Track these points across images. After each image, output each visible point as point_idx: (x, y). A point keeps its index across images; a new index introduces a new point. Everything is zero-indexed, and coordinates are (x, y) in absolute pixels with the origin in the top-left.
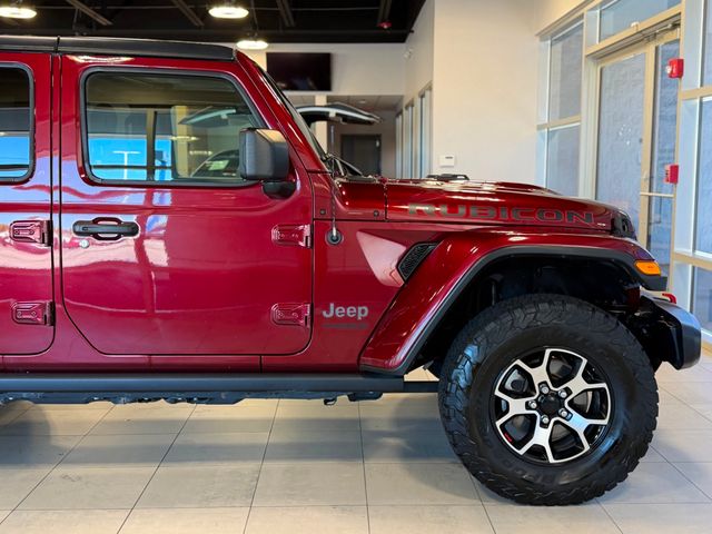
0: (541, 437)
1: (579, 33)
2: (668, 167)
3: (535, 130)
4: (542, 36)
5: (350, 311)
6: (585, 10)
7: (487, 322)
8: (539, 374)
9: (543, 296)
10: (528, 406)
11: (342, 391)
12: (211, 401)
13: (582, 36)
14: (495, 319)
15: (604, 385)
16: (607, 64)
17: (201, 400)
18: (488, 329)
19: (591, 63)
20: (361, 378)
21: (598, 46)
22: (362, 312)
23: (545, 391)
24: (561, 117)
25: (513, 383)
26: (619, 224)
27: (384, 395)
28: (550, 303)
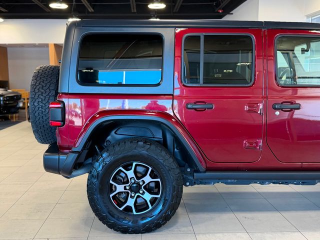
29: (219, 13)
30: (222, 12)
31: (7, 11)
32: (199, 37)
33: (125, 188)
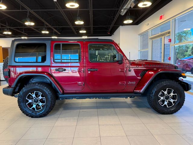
0: (166, 103)
1: (148, 34)
2: (169, 57)
3: (138, 51)
4: (139, 35)
5: (132, 83)
6: (149, 30)
7: (157, 84)
8: (166, 93)
9: (167, 80)
10: (164, 98)
11: (128, 96)
12: (106, 98)
13: (148, 35)
14: (159, 83)
15: (176, 94)
16: (153, 40)
17: (105, 98)
18: (157, 85)
19: (150, 40)
20: (134, 94)
21: (151, 37)
22: (134, 83)
23: (167, 95)
24: (143, 49)
25: (161, 94)
26: (176, 67)
27: (135, 97)
28: (168, 81)
32: (60, 44)
33: (32, 101)
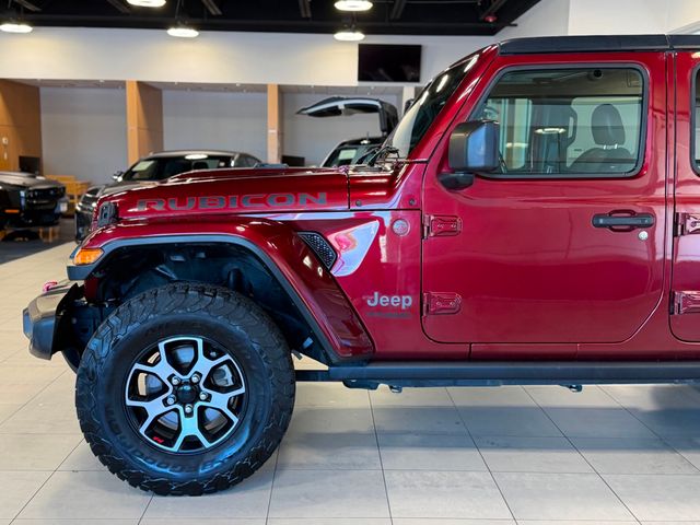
29: (488, 22)
30: (494, 21)
31: (37, 9)
